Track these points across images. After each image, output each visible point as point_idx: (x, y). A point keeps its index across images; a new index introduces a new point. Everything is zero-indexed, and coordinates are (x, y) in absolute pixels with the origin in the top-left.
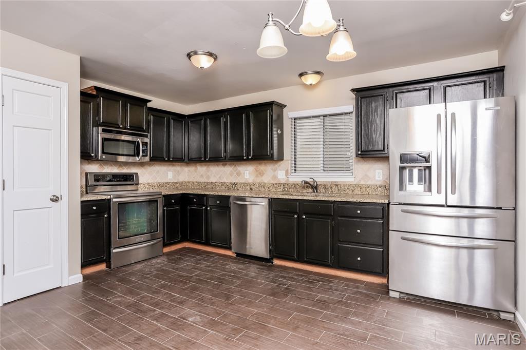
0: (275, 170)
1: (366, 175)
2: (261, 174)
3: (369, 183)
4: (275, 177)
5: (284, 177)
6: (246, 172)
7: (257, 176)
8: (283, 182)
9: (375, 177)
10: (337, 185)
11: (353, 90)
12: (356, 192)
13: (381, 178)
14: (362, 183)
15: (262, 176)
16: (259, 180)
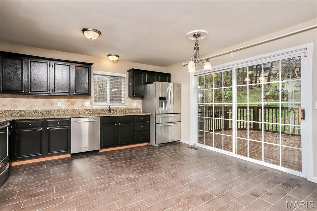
0: (83, 102)
1: (130, 105)
2: (73, 104)
3: (131, 108)
4: (83, 106)
5: (90, 106)
6: (59, 102)
7: (69, 105)
8: (88, 108)
9: (133, 105)
10: (119, 109)
11: (127, 71)
12: (127, 112)
13: (135, 106)
14: (129, 108)
15: (74, 105)
16: (70, 108)
